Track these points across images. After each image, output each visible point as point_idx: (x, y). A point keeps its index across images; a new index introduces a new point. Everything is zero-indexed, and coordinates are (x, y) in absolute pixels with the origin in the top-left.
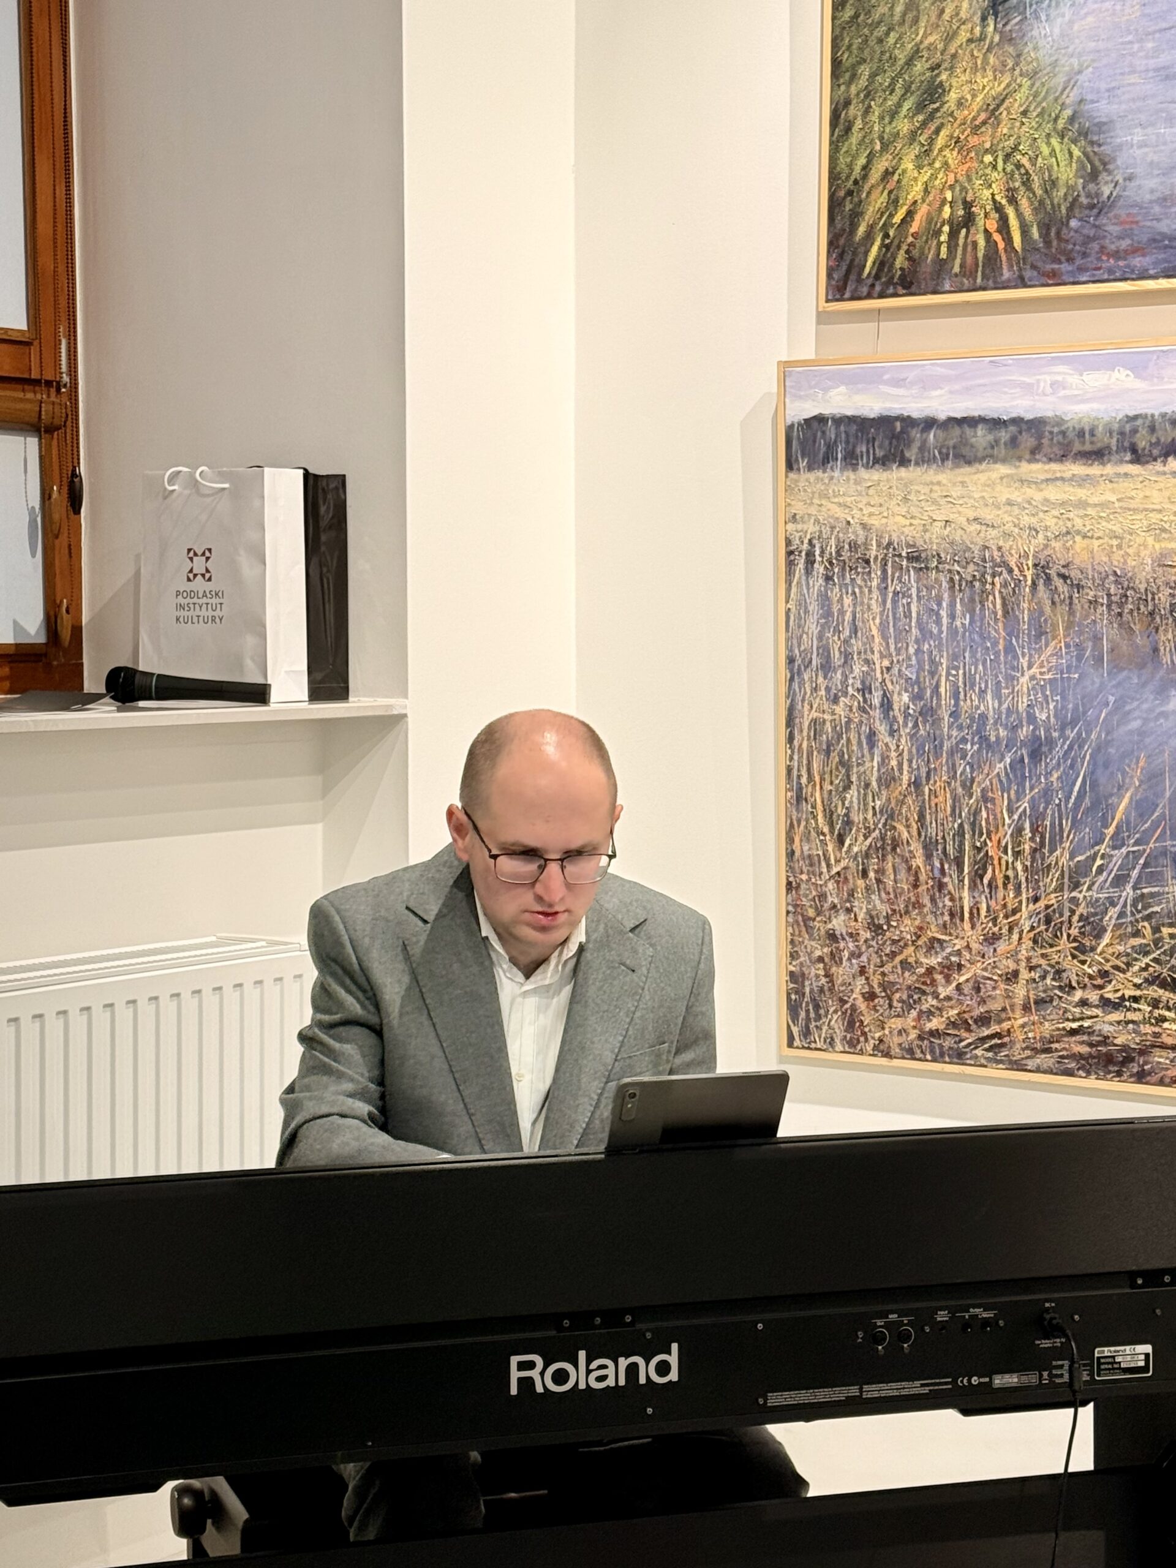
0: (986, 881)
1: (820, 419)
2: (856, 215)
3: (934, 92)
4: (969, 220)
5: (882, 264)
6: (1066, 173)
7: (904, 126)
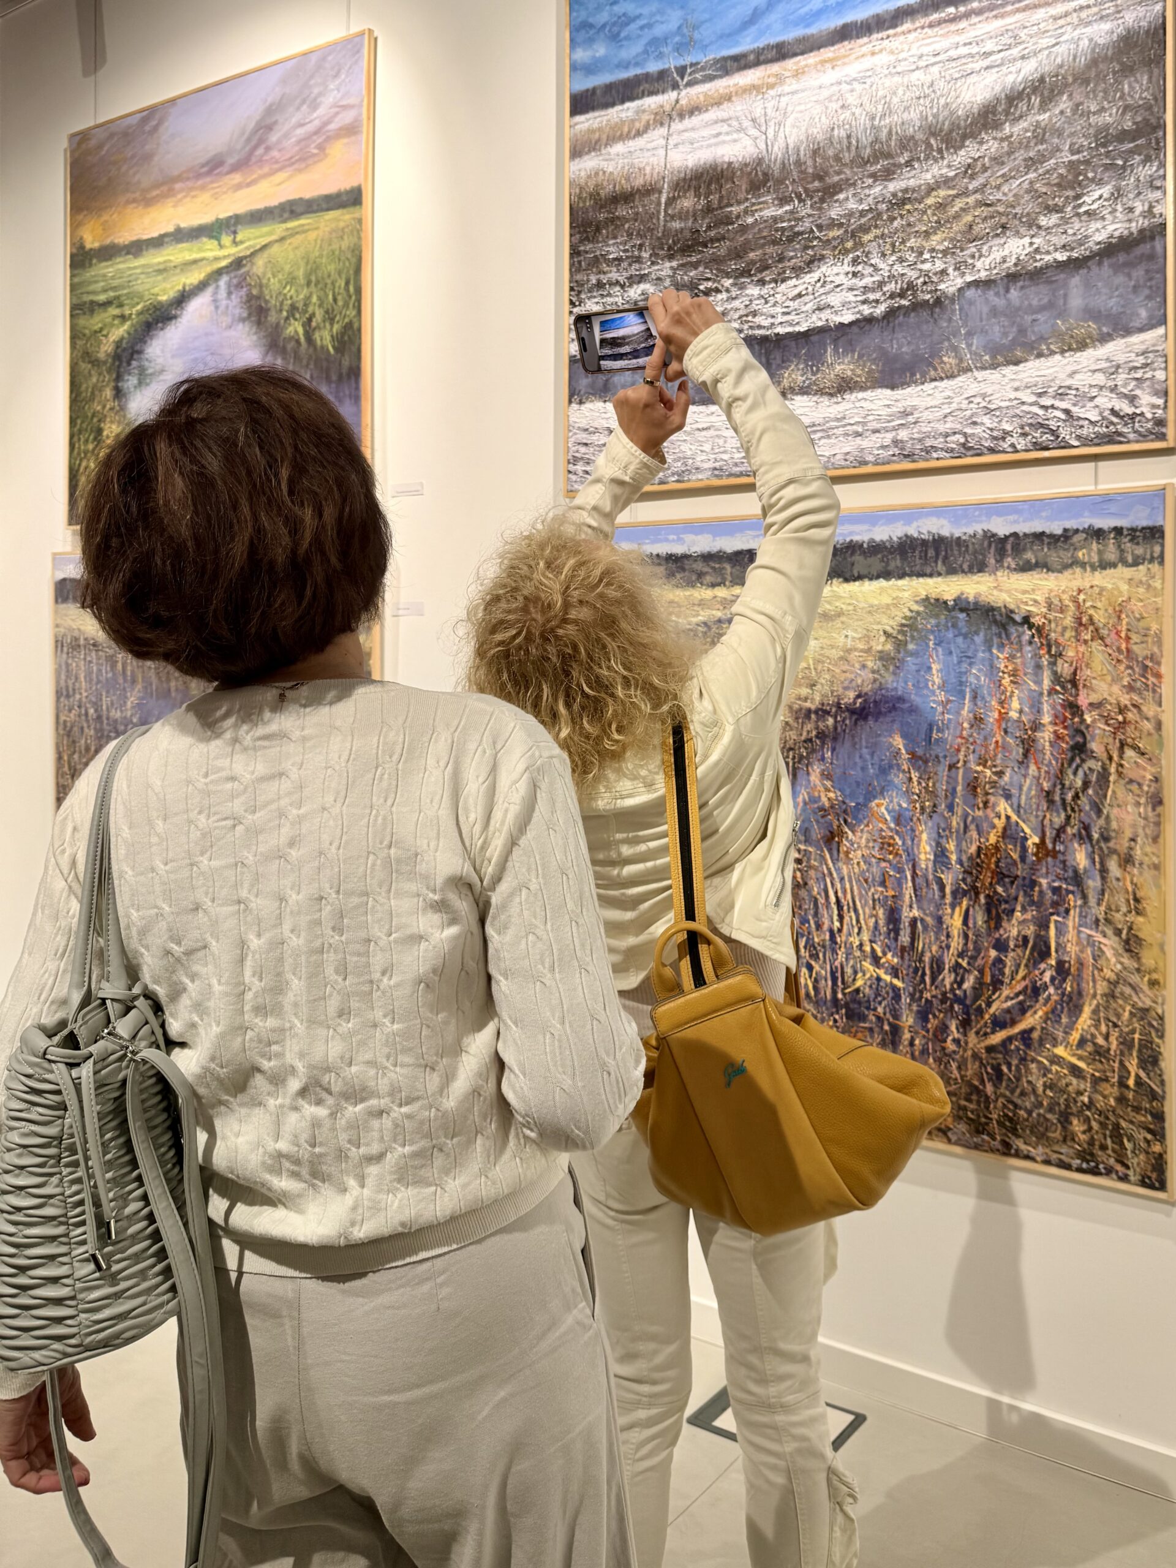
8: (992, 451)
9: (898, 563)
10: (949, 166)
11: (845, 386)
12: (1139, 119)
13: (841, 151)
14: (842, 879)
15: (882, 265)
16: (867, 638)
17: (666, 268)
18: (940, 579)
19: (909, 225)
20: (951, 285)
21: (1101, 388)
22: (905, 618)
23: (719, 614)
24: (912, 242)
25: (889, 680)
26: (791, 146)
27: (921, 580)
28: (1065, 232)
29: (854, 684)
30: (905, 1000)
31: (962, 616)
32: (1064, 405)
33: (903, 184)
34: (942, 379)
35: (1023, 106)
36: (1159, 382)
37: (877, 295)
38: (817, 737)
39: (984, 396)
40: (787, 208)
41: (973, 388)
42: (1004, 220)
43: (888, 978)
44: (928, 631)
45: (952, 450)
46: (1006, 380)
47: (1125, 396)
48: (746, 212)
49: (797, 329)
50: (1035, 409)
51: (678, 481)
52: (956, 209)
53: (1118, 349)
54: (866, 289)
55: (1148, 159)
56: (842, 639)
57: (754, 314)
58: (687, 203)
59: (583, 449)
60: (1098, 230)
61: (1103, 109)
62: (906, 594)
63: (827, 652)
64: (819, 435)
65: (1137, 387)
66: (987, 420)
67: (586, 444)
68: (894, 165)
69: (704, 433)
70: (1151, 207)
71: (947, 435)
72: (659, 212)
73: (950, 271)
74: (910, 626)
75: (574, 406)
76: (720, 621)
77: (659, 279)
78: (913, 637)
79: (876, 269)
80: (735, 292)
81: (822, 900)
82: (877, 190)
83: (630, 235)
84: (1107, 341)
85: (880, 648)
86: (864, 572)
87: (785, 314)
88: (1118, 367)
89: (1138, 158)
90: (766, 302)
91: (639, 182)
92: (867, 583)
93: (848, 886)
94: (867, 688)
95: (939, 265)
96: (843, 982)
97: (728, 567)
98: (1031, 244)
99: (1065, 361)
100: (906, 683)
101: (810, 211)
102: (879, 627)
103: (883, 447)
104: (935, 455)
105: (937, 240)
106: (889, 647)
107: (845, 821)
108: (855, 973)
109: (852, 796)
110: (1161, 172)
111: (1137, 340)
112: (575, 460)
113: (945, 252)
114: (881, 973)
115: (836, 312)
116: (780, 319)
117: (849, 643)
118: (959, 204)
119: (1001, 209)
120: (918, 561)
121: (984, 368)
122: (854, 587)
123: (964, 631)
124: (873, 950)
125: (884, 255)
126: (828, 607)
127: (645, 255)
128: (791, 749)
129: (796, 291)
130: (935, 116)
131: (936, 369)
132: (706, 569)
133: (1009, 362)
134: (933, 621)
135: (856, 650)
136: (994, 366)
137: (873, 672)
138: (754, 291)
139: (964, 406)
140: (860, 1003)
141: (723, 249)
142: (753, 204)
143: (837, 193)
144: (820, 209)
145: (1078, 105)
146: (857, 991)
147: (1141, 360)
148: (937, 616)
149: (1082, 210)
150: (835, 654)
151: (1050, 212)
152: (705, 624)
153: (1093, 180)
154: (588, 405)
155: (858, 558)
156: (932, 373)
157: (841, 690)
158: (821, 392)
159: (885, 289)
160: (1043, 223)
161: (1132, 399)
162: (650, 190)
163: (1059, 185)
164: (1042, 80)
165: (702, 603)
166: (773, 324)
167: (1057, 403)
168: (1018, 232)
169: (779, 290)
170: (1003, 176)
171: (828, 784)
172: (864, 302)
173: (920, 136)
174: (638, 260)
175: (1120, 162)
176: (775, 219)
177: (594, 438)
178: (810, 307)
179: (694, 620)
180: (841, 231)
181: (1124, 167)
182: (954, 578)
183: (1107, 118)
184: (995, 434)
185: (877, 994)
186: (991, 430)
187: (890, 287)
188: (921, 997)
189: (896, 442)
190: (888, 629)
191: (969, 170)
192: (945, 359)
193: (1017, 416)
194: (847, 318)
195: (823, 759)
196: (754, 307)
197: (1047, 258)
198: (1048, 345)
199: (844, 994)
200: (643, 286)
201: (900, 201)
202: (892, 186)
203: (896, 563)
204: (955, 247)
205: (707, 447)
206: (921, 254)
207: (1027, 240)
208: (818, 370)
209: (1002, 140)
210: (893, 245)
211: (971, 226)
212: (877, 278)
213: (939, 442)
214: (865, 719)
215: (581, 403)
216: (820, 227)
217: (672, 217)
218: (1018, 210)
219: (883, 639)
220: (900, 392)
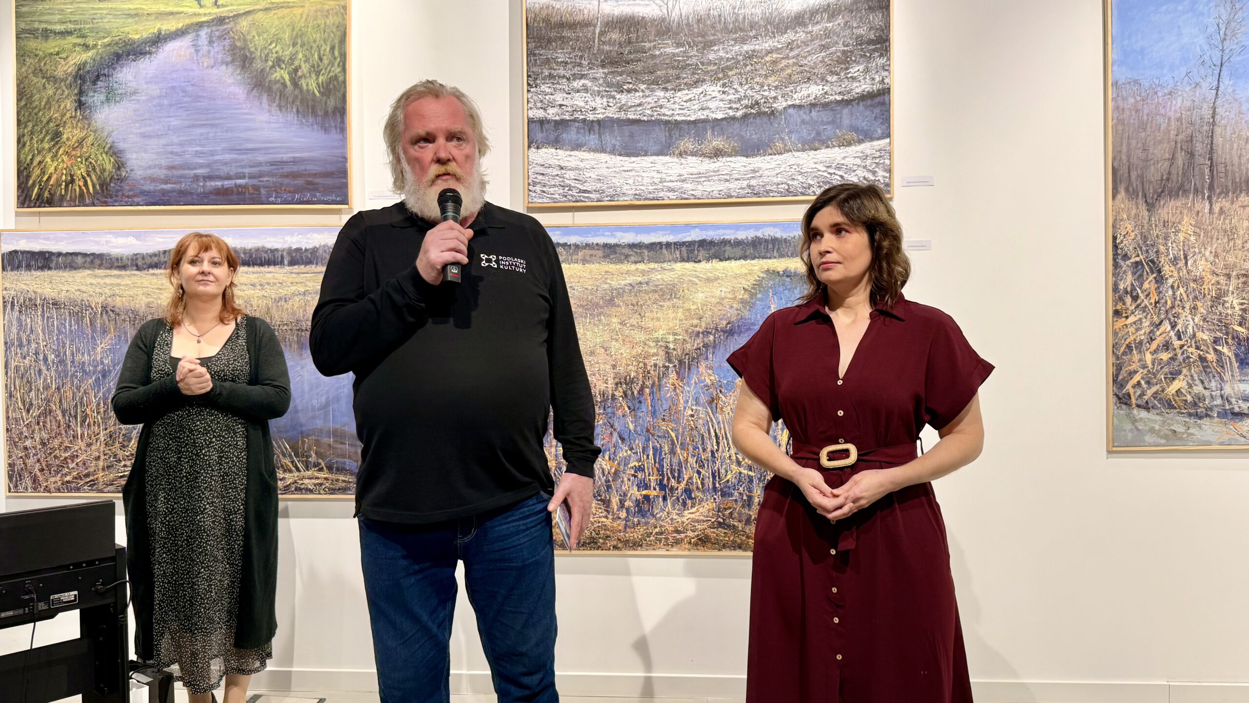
0: (86, 424)
1: (16, 252)
2: (28, 177)
3: (57, 135)
4: (72, 181)
5: (39, 195)
6: (109, 167)
7: (46, 146)
8: (803, 194)
9: (752, 251)
10: (778, 42)
11: (717, 154)
12: (877, 35)
13: (715, 23)
14: (719, 423)
15: (740, 90)
16: (733, 291)
17: (600, 73)
18: (775, 260)
19: (756, 70)
20: (781, 104)
21: (859, 166)
22: (756, 281)
23: (640, 279)
24: (757, 79)
25: (746, 314)
26: (683, 15)
27: (765, 260)
28: (841, 86)
29: (726, 317)
30: (755, 481)
31: (788, 279)
32: (840, 173)
33: (752, 47)
34: (775, 154)
35: (818, 17)
36: (887, 165)
37: (738, 106)
38: (703, 346)
39: (798, 165)
40: (682, 49)
41: (792, 161)
42: (808, 75)
43: (746, 472)
44: (768, 287)
45: (782, 192)
46: (810, 158)
47: (870, 171)
48: (655, 47)
49: (689, 118)
50: (825, 174)
51: (610, 201)
52: (782, 65)
53: (867, 147)
54: (730, 101)
55: (881, 55)
56: (719, 293)
57: (661, 107)
58: (615, 36)
59: (540, 177)
60: (857, 87)
61: (859, 27)
62: (756, 268)
63: (709, 300)
64: (703, 179)
65: (876, 167)
66: (799, 177)
67: (543, 174)
68: (747, 36)
69: (627, 173)
70: (883, 79)
71: (778, 184)
72: (594, 38)
73: (779, 97)
74: (758, 284)
75: (533, 150)
76: (640, 283)
77: (594, 78)
78: (760, 290)
79: (737, 91)
80: (647, 93)
81: (706, 435)
82: (737, 48)
83: (573, 49)
84: (862, 143)
85: (741, 297)
86: (733, 256)
87: (680, 109)
88: (867, 156)
89: (877, 54)
90: (669, 101)
91: (580, 18)
92: (733, 261)
93: (722, 426)
94: (733, 319)
95: (773, 94)
96: (719, 478)
97: (646, 252)
98: (823, 89)
99: (841, 151)
100: (756, 315)
101: (696, 53)
102: (741, 285)
103: (741, 188)
104: (771, 194)
105: (771, 80)
106: (746, 296)
107: (721, 391)
108: (727, 471)
109: (725, 377)
110: (888, 63)
111: (876, 143)
112: (535, 184)
113: (776, 88)
114: (742, 470)
115: (713, 112)
116: (677, 112)
117: (723, 295)
118: (784, 63)
119: (807, 69)
120: (763, 250)
121: (798, 151)
122: (726, 264)
123: (788, 287)
124: (737, 457)
125: (741, 84)
126: (710, 275)
127: (585, 63)
128: (687, 354)
129: (688, 97)
130: (771, 14)
131: (772, 149)
132: (631, 253)
133: (811, 149)
134: (771, 282)
135: (727, 298)
136: (803, 150)
137: (737, 310)
138: (661, 94)
139: (788, 170)
140: (729, 487)
141: (639, 67)
142: (659, 44)
143: (714, 46)
144: (702, 53)
145: (847, 22)
146: (728, 481)
147: (878, 154)
148: (774, 280)
149: (849, 76)
150: (713, 300)
151: (833, 74)
152: (630, 285)
153: (855, 61)
154: (543, 151)
155: (728, 248)
156: (770, 151)
157: (718, 320)
158: (704, 155)
159: (742, 103)
160: (829, 79)
161: (874, 173)
162: (587, 24)
163: (837, 61)
164: (829, 5)
165: (628, 272)
166: (673, 114)
167: (837, 172)
168: (816, 82)
169: (676, 95)
170: (808, 52)
171: (710, 372)
172: (730, 108)
173: (762, 23)
174: (580, 65)
175: (868, 55)
176: (674, 55)
177: (549, 171)
178: (696, 107)
179: (623, 283)
180: (716, 67)
181: (870, 57)
182: (783, 260)
183: (861, 31)
184: (804, 185)
185: (740, 481)
186: (802, 183)
187: (745, 102)
188: (765, 479)
189: (749, 186)
190: (746, 287)
191: (790, 46)
192: (777, 144)
193: (815, 177)
194: (720, 116)
195: (707, 358)
196: (660, 103)
197: (831, 98)
198: (832, 142)
199: (720, 484)
200: (583, 81)
201: (750, 56)
202: (746, 48)
203: (751, 250)
204: (782, 85)
205: (631, 181)
206: (763, 86)
207: (821, 87)
208: (702, 143)
209: (807, 33)
210: (747, 79)
211: (790, 75)
212: (737, 96)
213: (774, 188)
214: (733, 335)
215: (538, 148)
216: (703, 64)
217: (604, 43)
218: (816, 71)
219: (743, 292)
220: (751, 159)
